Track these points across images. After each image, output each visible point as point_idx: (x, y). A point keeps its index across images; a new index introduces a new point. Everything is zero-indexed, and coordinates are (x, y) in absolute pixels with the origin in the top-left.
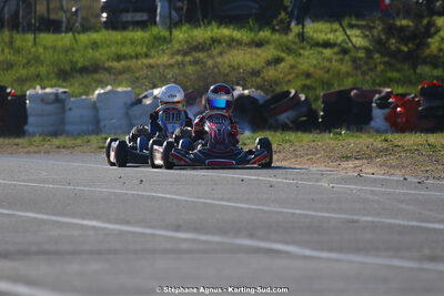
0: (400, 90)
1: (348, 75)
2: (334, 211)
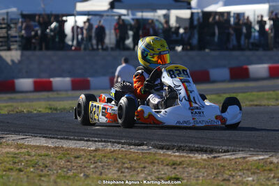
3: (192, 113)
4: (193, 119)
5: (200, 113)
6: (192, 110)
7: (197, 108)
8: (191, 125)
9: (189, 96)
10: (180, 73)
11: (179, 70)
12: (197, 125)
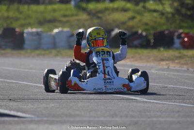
0: (186, 31)
1: (164, 24)
2: (157, 83)
3: (105, 82)
4: (105, 87)
5: (110, 82)
6: (105, 80)
7: (109, 79)
8: (104, 91)
9: (104, 70)
10: (104, 54)
11: (104, 52)
12: (108, 91)
